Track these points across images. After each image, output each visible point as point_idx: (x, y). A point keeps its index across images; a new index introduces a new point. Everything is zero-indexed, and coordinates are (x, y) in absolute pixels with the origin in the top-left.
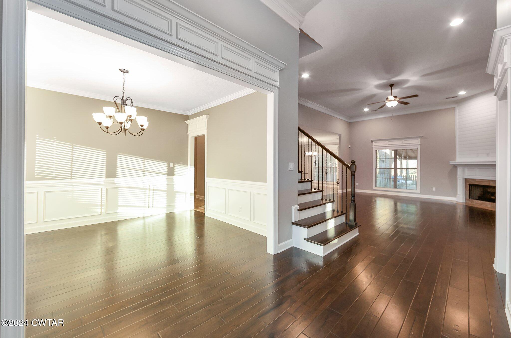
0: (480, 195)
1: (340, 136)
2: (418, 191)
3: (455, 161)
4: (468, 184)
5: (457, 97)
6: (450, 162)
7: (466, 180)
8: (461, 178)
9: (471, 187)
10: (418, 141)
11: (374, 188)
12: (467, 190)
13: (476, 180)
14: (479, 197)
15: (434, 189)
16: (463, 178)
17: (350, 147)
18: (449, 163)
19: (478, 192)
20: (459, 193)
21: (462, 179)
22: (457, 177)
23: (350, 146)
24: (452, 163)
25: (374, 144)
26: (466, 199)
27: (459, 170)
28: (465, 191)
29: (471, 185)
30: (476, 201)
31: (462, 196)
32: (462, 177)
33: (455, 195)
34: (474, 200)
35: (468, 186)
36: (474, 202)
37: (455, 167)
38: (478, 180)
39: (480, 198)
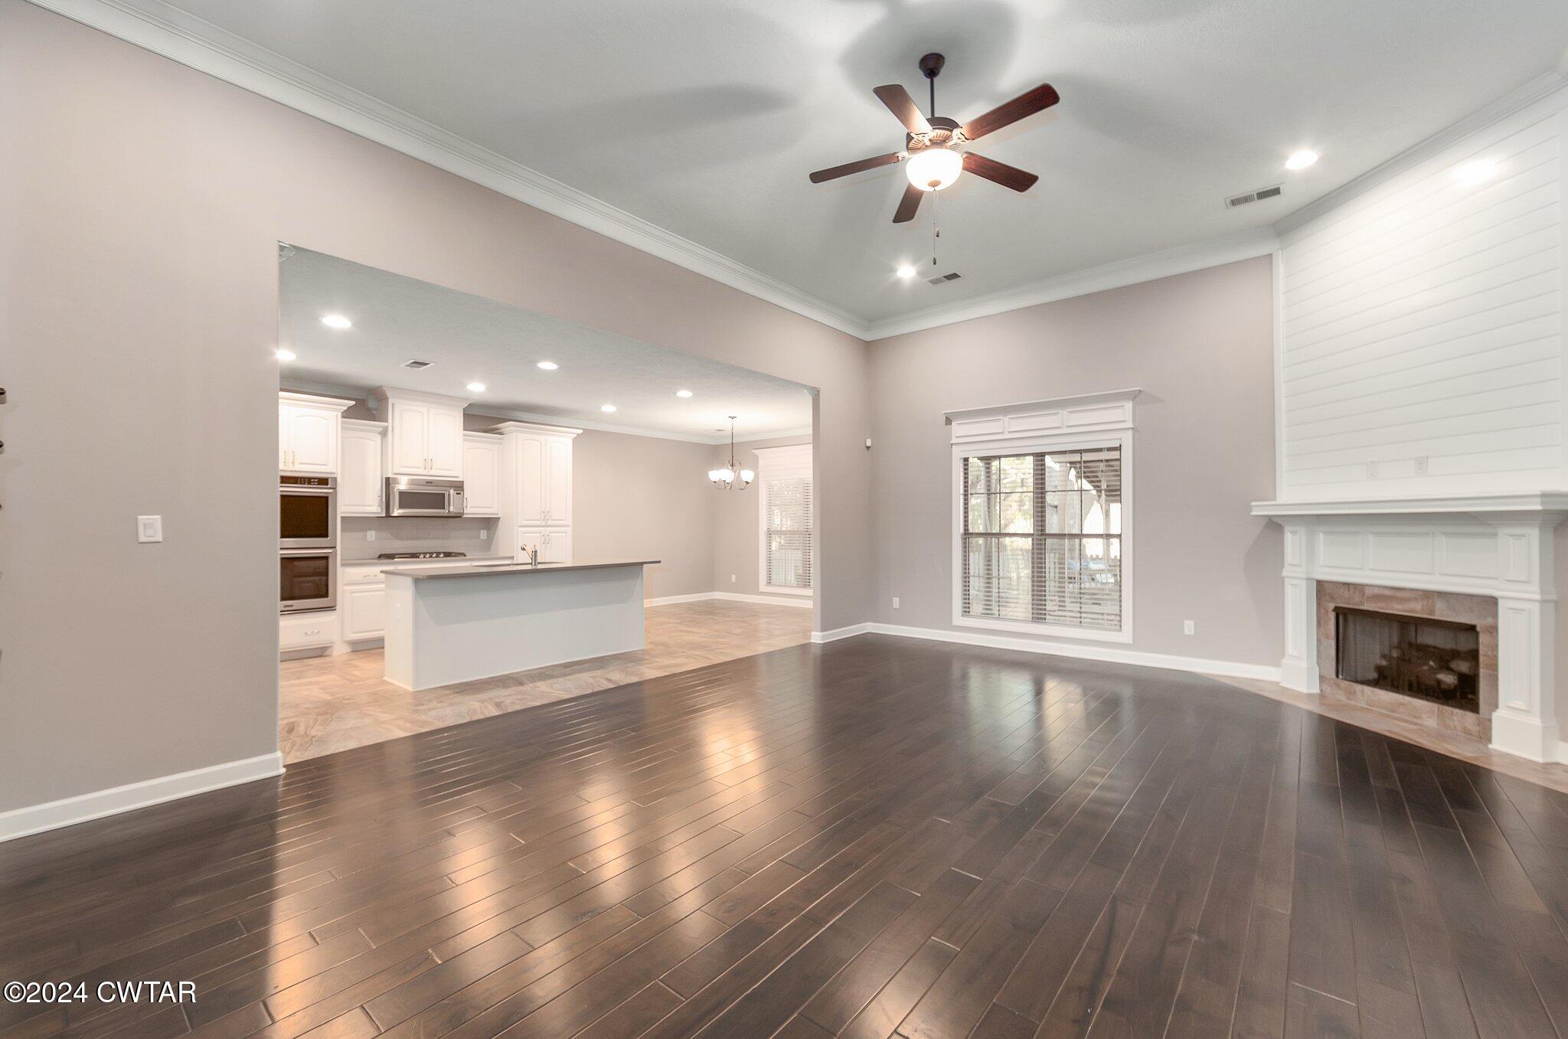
0: (1384, 663)
1: (816, 395)
2: (1126, 636)
3: (1275, 500)
4: (1332, 606)
5: (1276, 192)
6: (1253, 504)
7: (1323, 589)
8: (1303, 579)
9: (1346, 620)
10: (1123, 413)
11: (958, 619)
12: (1327, 637)
13: (1368, 592)
14: (1380, 669)
15: (1189, 627)
16: (1308, 579)
17: (868, 448)
18: (1251, 511)
19: (1373, 649)
20: (1290, 649)
21: (1303, 584)
22: (1284, 574)
23: (869, 443)
24: (1260, 509)
25: (958, 429)
26: (1322, 678)
27: (1293, 541)
28: (1319, 640)
29: (1342, 614)
30: (1368, 690)
31: (1304, 664)
32: (1304, 576)
33: (1276, 656)
34: (1358, 687)
35: (1332, 616)
36: (1359, 694)
37: (1274, 525)
38: (1376, 591)
39: (1384, 679)
